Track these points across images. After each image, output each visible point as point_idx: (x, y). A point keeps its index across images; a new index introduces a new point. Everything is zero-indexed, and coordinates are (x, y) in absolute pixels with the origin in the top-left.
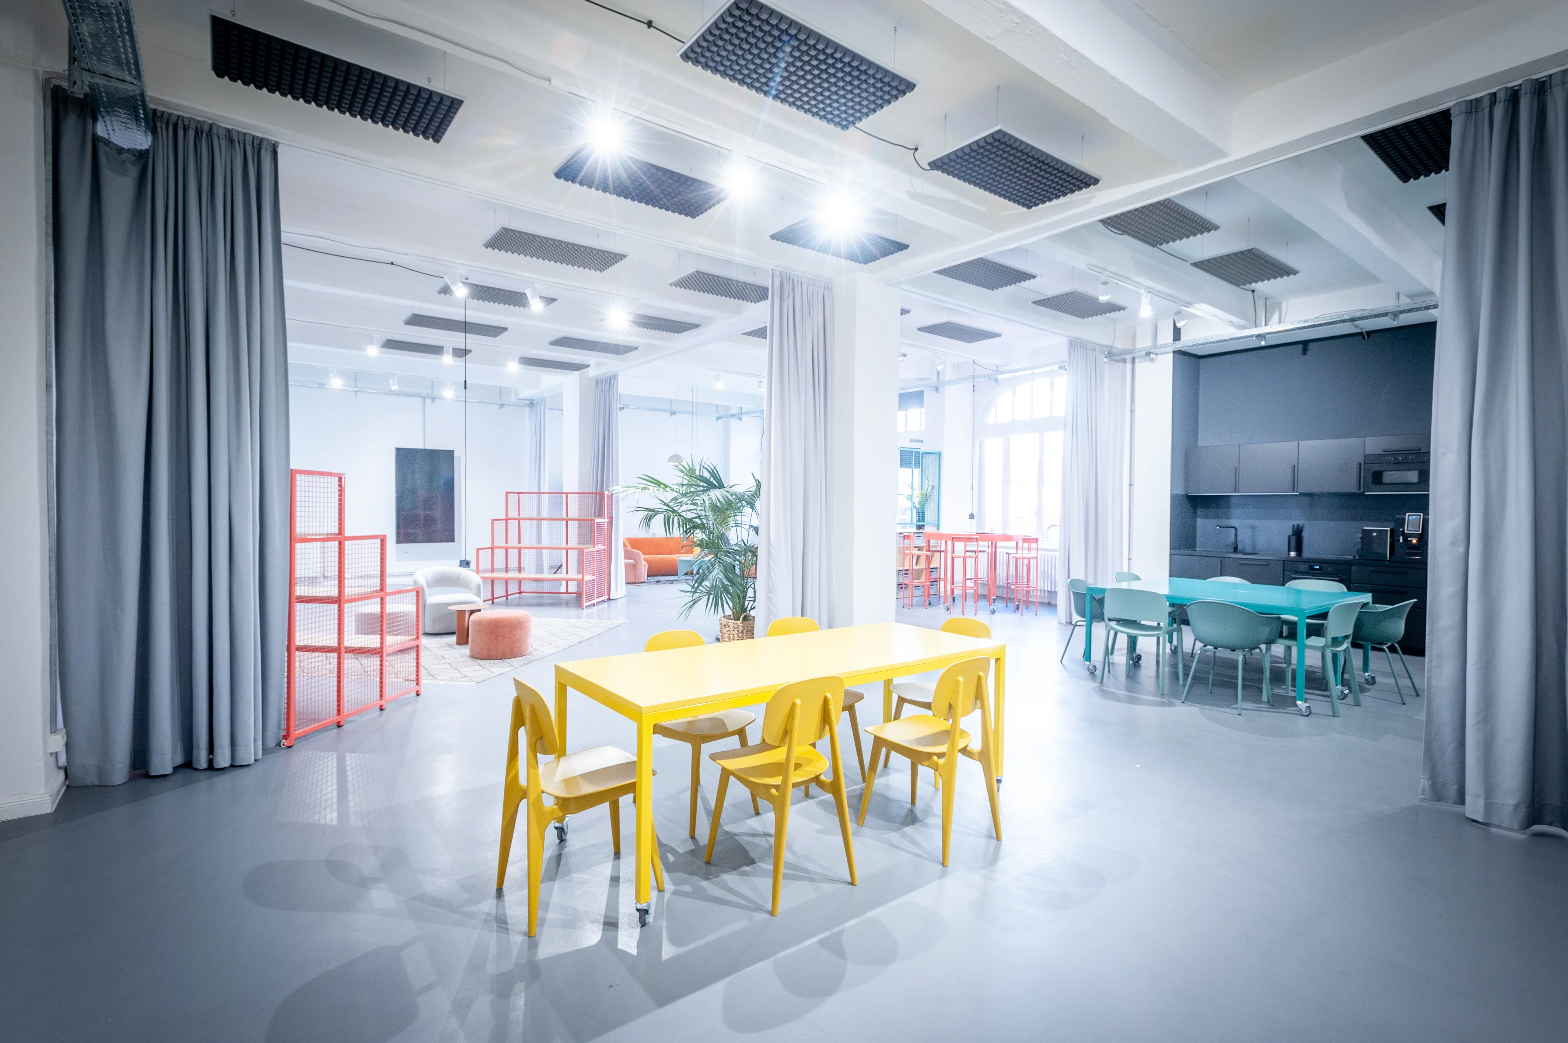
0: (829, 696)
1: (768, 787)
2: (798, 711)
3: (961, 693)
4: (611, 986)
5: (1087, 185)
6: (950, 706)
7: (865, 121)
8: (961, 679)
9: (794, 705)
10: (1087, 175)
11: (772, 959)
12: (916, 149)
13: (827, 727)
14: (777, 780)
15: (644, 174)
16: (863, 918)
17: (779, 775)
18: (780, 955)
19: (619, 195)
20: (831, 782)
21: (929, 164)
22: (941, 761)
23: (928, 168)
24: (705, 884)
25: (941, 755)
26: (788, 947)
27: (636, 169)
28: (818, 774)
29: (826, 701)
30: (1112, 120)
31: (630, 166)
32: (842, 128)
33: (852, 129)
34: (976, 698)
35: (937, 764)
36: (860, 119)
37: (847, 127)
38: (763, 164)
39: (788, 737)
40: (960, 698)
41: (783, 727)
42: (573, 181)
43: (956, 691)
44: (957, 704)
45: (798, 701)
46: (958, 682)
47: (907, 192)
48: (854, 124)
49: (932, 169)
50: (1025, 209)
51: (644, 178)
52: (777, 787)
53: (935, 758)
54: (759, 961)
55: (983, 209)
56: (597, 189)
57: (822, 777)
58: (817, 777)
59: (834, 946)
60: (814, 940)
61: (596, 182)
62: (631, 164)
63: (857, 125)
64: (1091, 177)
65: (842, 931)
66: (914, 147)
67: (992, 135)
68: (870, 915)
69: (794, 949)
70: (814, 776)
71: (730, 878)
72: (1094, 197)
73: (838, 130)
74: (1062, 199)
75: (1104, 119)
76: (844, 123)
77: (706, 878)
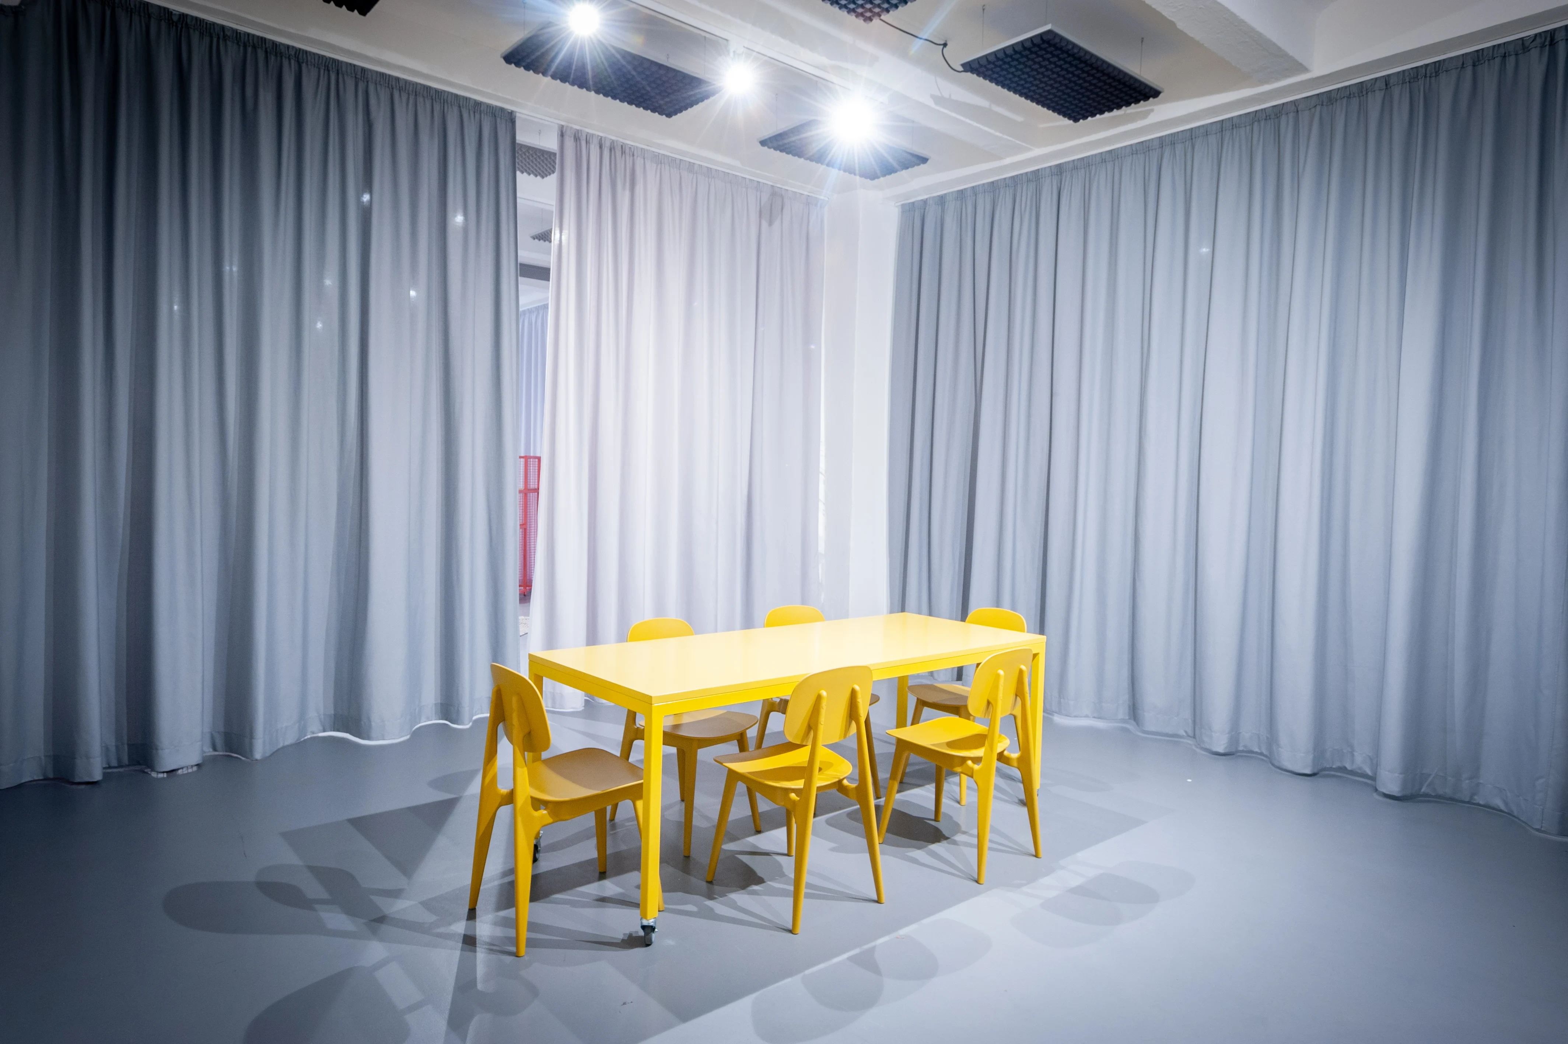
0: (857, 687)
1: (787, 791)
2: (824, 704)
3: (1001, 688)
4: (624, 1004)
5: (1146, 98)
6: (989, 703)
7: (893, 13)
8: (1001, 672)
9: (819, 698)
10: (1146, 86)
11: (800, 976)
12: (945, 45)
13: (854, 724)
14: (799, 784)
15: (635, 69)
16: (893, 935)
17: (802, 779)
18: (808, 972)
19: (598, 92)
20: (856, 788)
21: (963, 65)
22: (976, 767)
23: (961, 69)
24: (709, 903)
25: (977, 760)
26: (819, 963)
27: (624, 63)
28: (841, 778)
29: (853, 693)
30: (1180, 25)
31: (618, 61)
32: (865, 20)
33: (876, 21)
34: (1016, 695)
35: (972, 769)
36: (887, 11)
37: (870, 19)
38: (766, 58)
39: (812, 733)
40: (1000, 695)
41: (807, 722)
42: (544, 74)
43: (996, 687)
44: (996, 700)
45: (824, 693)
46: (998, 675)
47: (932, 96)
48: (880, 16)
49: (965, 71)
50: (1071, 122)
51: (634, 73)
52: (797, 791)
53: (969, 762)
54: (784, 978)
55: (1019, 119)
56: (573, 84)
57: (845, 782)
58: (840, 782)
59: (867, 962)
60: (845, 956)
61: (572, 76)
62: (618, 56)
63: (883, 17)
64: (1151, 88)
65: (874, 948)
66: (942, 42)
67: (1041, 36)
68: (903, 932)
69: (821, 966)
70: (837, 780)
71: (739, 897)
72: (1152, 110)
73: (860, 21)
74: (1115, 112)
75: (1172, 24)
76: (868, 14)
77: (711, 897)
